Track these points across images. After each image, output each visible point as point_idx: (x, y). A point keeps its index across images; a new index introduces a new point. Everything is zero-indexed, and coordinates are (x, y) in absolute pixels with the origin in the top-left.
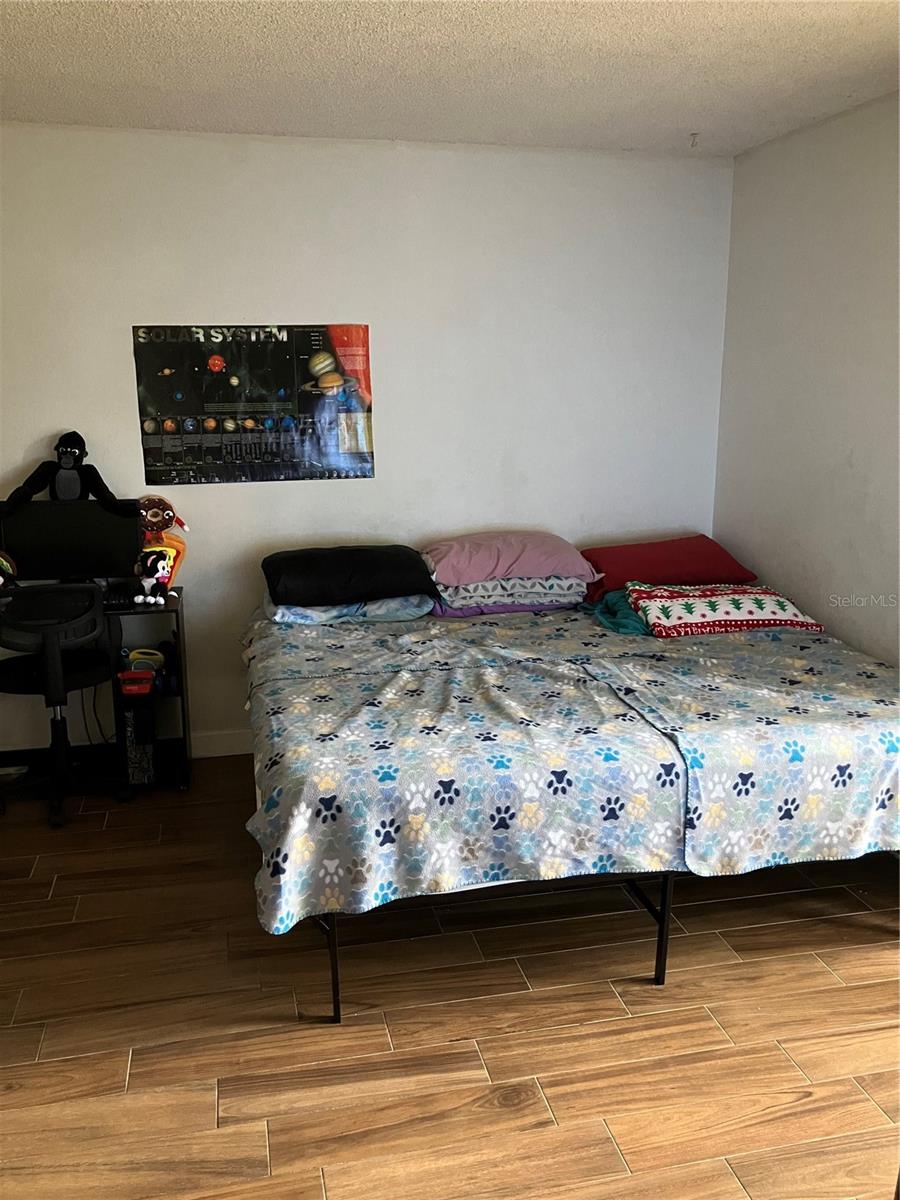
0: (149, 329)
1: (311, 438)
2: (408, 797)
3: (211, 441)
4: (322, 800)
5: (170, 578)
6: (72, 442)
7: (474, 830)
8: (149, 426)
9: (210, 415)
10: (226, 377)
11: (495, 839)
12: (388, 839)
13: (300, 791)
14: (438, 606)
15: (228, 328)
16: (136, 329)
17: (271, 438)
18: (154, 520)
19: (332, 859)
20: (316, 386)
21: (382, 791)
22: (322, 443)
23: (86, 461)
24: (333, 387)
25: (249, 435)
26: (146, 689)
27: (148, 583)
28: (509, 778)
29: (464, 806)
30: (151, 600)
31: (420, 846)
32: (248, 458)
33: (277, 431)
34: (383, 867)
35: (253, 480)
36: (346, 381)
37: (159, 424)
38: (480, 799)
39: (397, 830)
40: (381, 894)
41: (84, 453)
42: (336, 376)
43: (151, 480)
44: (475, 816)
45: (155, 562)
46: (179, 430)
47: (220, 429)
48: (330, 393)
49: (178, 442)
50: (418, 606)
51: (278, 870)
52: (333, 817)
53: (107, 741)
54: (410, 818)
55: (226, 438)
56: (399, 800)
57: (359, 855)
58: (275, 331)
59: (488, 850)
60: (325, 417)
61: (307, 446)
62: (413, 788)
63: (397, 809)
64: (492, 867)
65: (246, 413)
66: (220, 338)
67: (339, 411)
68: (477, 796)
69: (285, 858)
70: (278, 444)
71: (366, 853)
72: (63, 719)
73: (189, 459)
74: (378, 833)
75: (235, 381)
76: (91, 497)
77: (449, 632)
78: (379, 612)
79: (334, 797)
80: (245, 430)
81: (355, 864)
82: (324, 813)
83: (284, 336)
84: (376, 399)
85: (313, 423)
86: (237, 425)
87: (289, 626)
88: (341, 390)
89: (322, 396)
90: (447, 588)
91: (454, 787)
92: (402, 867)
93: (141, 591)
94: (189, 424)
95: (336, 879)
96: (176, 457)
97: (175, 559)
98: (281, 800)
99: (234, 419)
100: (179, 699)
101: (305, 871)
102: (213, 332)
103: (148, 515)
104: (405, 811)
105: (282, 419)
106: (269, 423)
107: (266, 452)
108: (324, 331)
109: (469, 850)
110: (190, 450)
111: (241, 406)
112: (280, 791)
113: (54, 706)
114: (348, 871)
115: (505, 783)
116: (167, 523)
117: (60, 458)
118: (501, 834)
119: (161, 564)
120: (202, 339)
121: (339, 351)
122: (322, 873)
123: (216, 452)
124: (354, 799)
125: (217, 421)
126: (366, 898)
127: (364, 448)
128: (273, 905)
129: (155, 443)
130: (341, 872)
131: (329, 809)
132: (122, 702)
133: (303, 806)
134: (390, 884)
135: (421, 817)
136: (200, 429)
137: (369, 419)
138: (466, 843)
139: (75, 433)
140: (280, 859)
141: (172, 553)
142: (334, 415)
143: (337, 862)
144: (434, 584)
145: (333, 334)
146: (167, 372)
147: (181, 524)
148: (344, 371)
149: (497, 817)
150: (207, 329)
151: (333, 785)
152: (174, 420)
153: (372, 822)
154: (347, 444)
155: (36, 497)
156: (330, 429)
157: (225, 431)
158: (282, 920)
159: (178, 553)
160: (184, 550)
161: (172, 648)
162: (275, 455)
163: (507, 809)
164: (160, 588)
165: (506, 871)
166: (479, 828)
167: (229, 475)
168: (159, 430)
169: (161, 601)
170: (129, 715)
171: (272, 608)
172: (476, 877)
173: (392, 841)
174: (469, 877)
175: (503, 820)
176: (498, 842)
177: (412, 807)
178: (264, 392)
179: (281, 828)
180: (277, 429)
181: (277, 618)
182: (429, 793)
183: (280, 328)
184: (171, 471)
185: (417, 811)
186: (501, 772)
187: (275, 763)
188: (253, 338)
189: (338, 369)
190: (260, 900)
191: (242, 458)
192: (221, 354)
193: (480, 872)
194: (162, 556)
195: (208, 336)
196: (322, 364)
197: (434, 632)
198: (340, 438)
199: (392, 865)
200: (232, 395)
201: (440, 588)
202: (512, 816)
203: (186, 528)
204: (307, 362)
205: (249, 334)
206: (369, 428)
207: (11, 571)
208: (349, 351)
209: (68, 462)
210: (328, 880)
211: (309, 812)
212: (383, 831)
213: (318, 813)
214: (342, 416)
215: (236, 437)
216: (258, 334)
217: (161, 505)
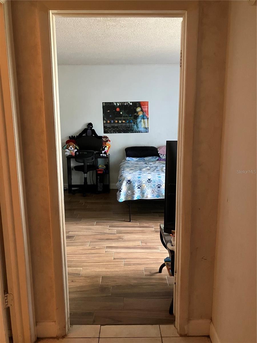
0: (105, 103)
1: (136, 125)
2: (143, 181)
3: (116, 125)
4: (128, 180)
5: (107, 151)
6: (90, 124)
7: (154, 188)
8: (105, 122)
9: (116, 120)
10: (119, 112)
11: (158, 190)
12: (139, 188)
13: (125, 179)
14: (159, 159)
15: (120, 102)
16: (103, 103)
17: (128, 124)
18: (105, 140)
19: (129, 191)
20: (137, 114)
21: (138, 180)
22: (138, 125)
23: (93, 128)
24: (141, 114)
25: (124, 124)
26: (102, 172)
27: (103, 152)
28: (160, 179)
29: (152, 184)
30: (103, 155)
31: (144, 190)
32: (123, 128)
33: (129, 123)
34: (138, 193)
35: (124, 133)
36: (143, 113)
37: (107, 121)
38: (155, 182)
39: (141, 186)
40: (137, 197)
41: (92, 127)
42: (142, 112)
43: (105, 132)
44: (154, 185)
45: (105, 148)
46: (110, 123)
47: (118, 123)
48: (140, 115)
49: (110, 125)
50: (155, 158)
51: (120, 191)
52: (130, 183)
53: (94, 184)
54: (143, 184)
55: (119, 125)
56: (141, 181)
57: (134, 190)
58: (130, 103)
59: (156, 192)
60: (139, 120)
61: (135, 126)
62: (143, 179)
63: (141, 183)
64: (157, 195)
65: (123, 119)
66: (119, 104)
67: (142, 119)
68: (154, 182)
69: (122, 189)
70: (129, 126)
71: (135, 190)
72: (86, 177)
73: (112, 128)
74: (137, 187)
75: (121, 113)
76: (93, 135)
77: (160, 162)
78: (147, 159)
79: (130, 180)
80: (123, 123)
81: (133, 191)
82: (128, 182)
83: (131, 104)
84: (149, 117)
85: (136, 121)
86: (122, 122)
87: (129, 160)
88: (142, 115)
89: (138, 116)
90: (161, 155)
91: (150, 180)
92: (141, 193)
93: (102, 153)
94: (112, 122)
95: (130, 194)
96: (109, 128)
97: (109, 148)
98: (122, 180)
99: (121, 121)
100: (108, 175)
101: (125, 192)
102: (117, 103)
103: (104, 139)
104: (142, 183)
105: (130, 121)
106: (128, 121)
107: (127, 127)
108: (139, 103)
109: (153, 191)
110: (112, 127)
111: (122, 118)
112: (122, 179)
113: (85, 174)
114: (132, 193)
115: (160, 180)
116: (107, 141)
117: (88, 128)
118: (159, 189)
119: (106, 148)
120: (115, 105)
121: (142, 107)
122: (128, 193)
123: (117, 127)
124: (133, 180)
125: (117, 121)
126: (135, 197)
127: (147, 127)
128: (119, 197)
129: (106, 125)
130: (131, 193)
131: (129, 182)
132: (97, 175)
133: (125, 181)
134: (139, 196)
135: (145, 185)
136: (114, 122)
137: (148, 120)
138: (153, 190)
139: (91, 123)
140: (121, 189)
141: (108, 147)
142: (141, 120)
143: (130, 191)
144: (159, 154)
145: (141, 103)
146: (108, 111)
147: (110, 141)
148: (143, 110)
149: (158, 186)
150: (116, 103)
151: (130, 178)
152: (109, 121)
153: (136, 185)
154: (143, 126)
155: (83, 135)
156: (140, 123)
157: (119, 123)
158: (121, 199)
159: (109, 147)
160: (110, 146)
161: (107, 166)
162: (128, 128)
163: (160, 185)
164: (105, 153)
165: (160, 196)
166: (155, 187)
167: (120, 132)
168: (107, 123)
169: (105, 155)
170: (98, 177)
171: (126, 157)
172: (154, 197)
173: (140, 188)
174: (153, 196)
175: (159, 186)
176: (158, 191)
177: (143, 183)
178: (127, 115)
179: (121, 184)
180: (129, 122)
181: (127, 159)
182: (146, 181)
183: (131, 102)
184: (108, 131)
185: (144, 183)
186: (159, 178)
187: (121, 176)
188: (125, 104)
189: (142, 110)
190: (117, 196)
191: (122, 129)
192: (119, 108)
193: (155, 196)
194: (106, 147)
195: (116, 104)
196: (139, 109)
197: (157, 162)
198: (142, 124)
199: (140, 192)
200: (121, 116)
201: (160, 155)
202: (161, 186)
203: (111, 142)
204: (136, 109)
205: (124, 104)
206: (148, 123)
207: (78, 149)
208: (144, 107)
209: (89, 128)
210: (129, 194)
211: (126, 182)
212: (138, 186)
213: (127, 182)
214: (142, 120)
215: (121, 124)
216: (126, 104)
217: (106, 137)
